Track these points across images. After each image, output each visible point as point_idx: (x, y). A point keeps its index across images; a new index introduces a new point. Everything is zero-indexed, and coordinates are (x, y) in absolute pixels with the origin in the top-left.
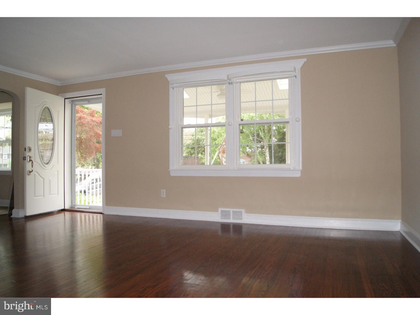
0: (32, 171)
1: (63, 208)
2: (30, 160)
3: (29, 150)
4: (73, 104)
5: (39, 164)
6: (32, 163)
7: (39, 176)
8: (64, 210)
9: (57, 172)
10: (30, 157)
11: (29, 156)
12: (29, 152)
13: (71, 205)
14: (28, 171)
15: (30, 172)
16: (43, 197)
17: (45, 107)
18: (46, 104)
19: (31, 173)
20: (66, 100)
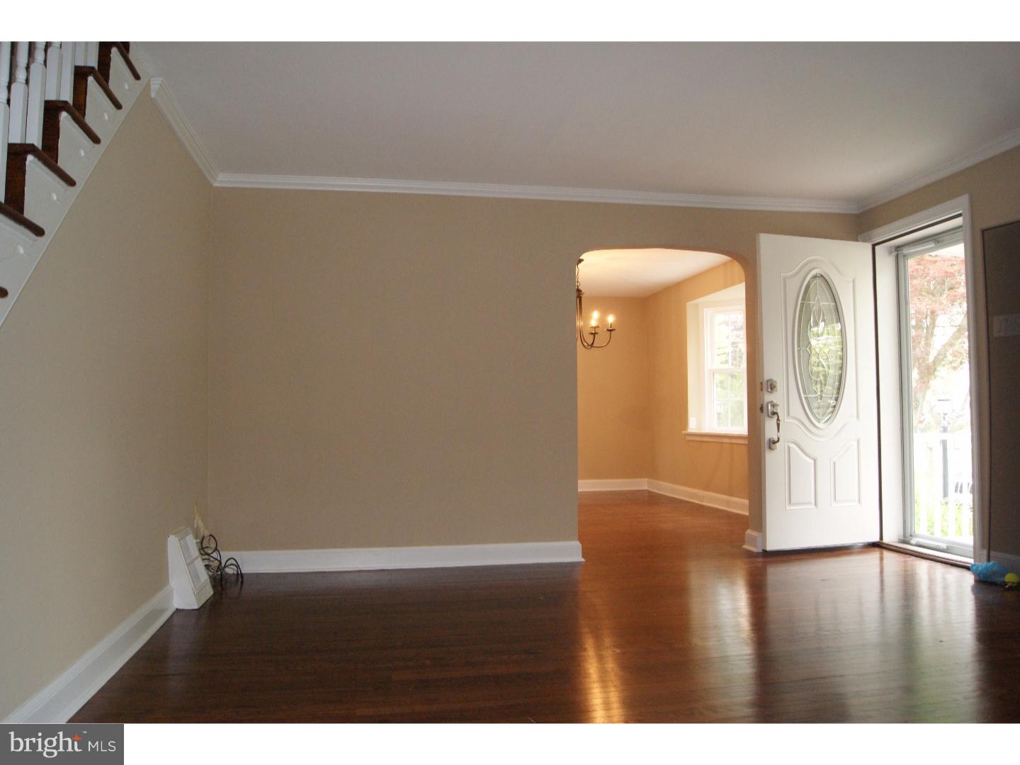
0: (778, 441)
1: (876, 539)
2: (774, 413)
3: (771, 388)
4: (899, 254)
5: (802, 423)
6: (778, 420)
7: (799, 452)
8: (878, 545)
9: (856, 443)
10: (774, 406)
11: (772, 402)
12: (771, 392)
13: (901, 533)
14: (770, 440)
15: (774, 443)
16: (814, 507)
17: (815, 277)
18: (814, 268)
19: (777, 444)
20: (877, 247)
